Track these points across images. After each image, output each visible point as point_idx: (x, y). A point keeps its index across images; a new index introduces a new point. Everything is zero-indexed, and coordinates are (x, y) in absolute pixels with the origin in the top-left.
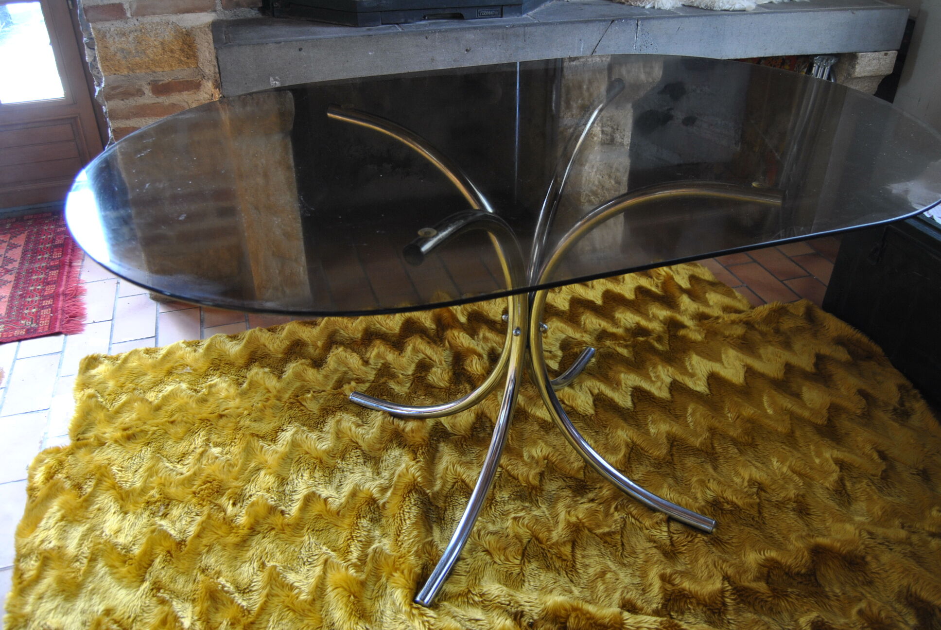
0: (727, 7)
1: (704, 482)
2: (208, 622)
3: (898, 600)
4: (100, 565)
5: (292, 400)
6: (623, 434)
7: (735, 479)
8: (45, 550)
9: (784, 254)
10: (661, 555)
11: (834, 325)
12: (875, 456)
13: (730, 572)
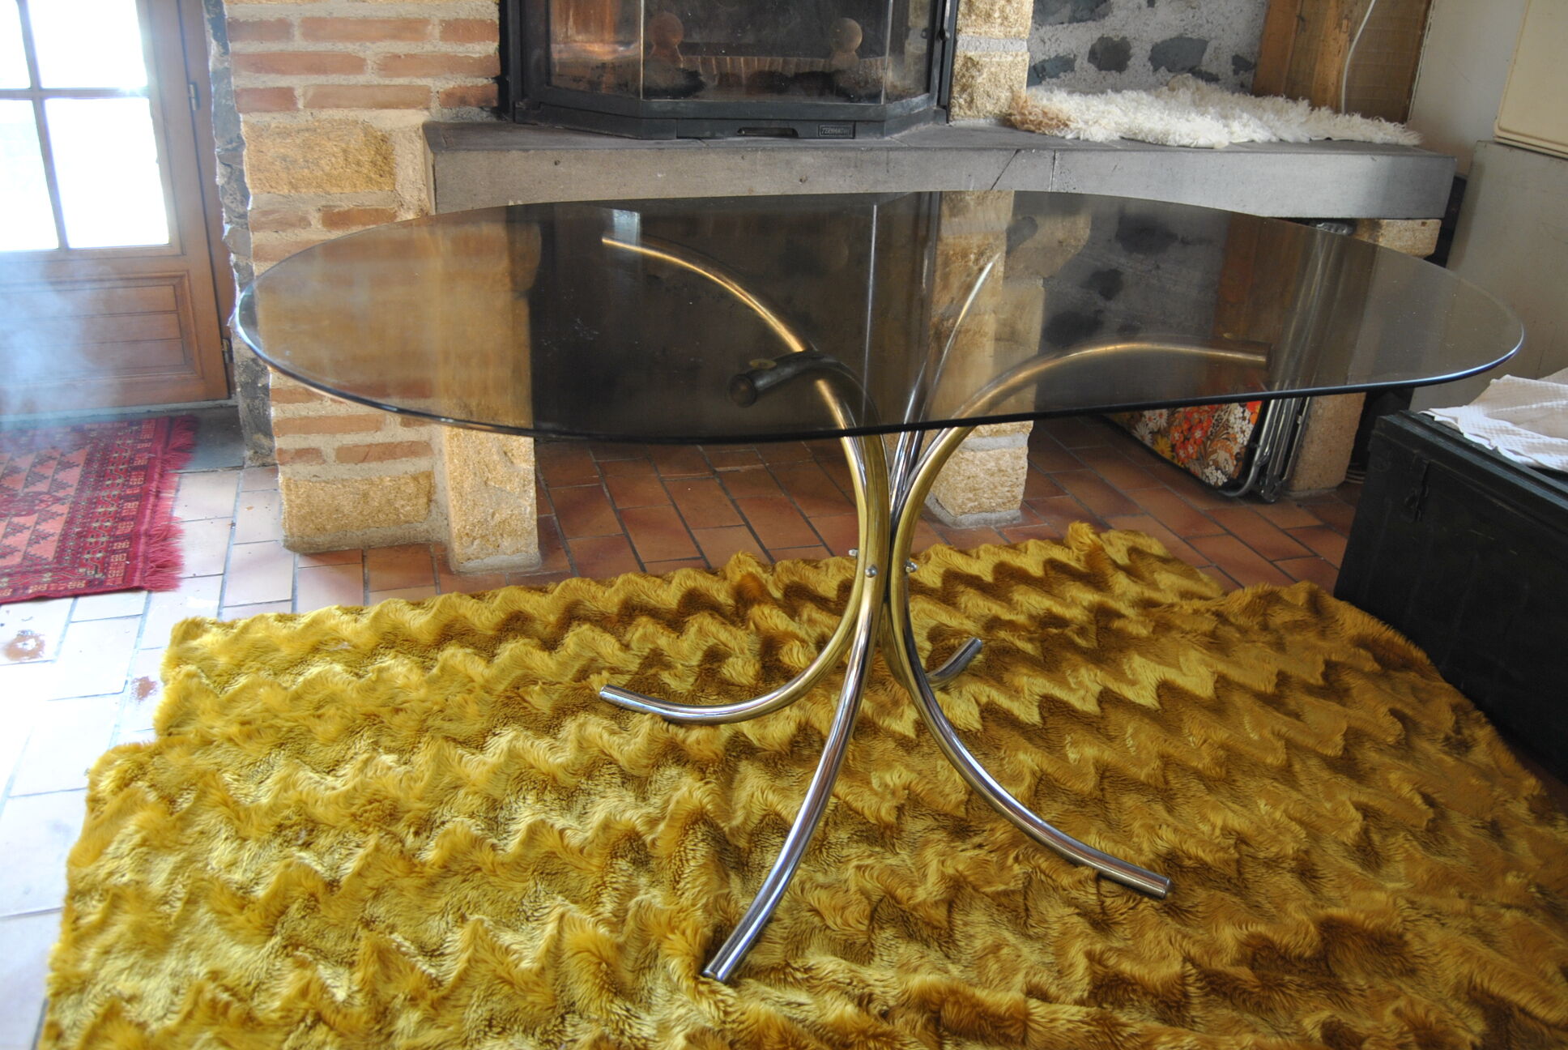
0: (1186, 141)
1: (1153, 827)
2: (374, 995)
3: (1456, 996)
4: (202, 911)
5: (509, 694)
6: (1028, 759)
7: (1201, 826)
8: (115, 885)
9: (1275, 526)
10: (1087, 925)
11: (1352, 620)
12: (1418, 800)
13: (1195, 951)
